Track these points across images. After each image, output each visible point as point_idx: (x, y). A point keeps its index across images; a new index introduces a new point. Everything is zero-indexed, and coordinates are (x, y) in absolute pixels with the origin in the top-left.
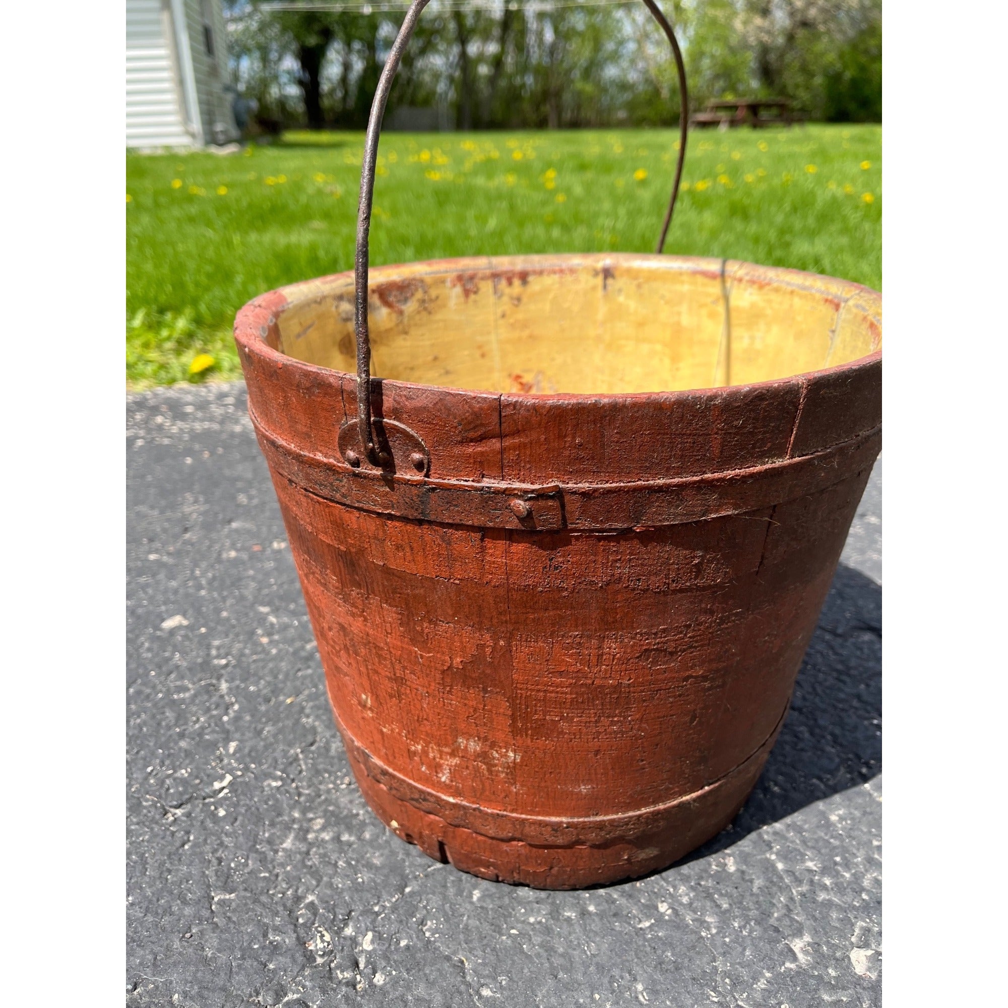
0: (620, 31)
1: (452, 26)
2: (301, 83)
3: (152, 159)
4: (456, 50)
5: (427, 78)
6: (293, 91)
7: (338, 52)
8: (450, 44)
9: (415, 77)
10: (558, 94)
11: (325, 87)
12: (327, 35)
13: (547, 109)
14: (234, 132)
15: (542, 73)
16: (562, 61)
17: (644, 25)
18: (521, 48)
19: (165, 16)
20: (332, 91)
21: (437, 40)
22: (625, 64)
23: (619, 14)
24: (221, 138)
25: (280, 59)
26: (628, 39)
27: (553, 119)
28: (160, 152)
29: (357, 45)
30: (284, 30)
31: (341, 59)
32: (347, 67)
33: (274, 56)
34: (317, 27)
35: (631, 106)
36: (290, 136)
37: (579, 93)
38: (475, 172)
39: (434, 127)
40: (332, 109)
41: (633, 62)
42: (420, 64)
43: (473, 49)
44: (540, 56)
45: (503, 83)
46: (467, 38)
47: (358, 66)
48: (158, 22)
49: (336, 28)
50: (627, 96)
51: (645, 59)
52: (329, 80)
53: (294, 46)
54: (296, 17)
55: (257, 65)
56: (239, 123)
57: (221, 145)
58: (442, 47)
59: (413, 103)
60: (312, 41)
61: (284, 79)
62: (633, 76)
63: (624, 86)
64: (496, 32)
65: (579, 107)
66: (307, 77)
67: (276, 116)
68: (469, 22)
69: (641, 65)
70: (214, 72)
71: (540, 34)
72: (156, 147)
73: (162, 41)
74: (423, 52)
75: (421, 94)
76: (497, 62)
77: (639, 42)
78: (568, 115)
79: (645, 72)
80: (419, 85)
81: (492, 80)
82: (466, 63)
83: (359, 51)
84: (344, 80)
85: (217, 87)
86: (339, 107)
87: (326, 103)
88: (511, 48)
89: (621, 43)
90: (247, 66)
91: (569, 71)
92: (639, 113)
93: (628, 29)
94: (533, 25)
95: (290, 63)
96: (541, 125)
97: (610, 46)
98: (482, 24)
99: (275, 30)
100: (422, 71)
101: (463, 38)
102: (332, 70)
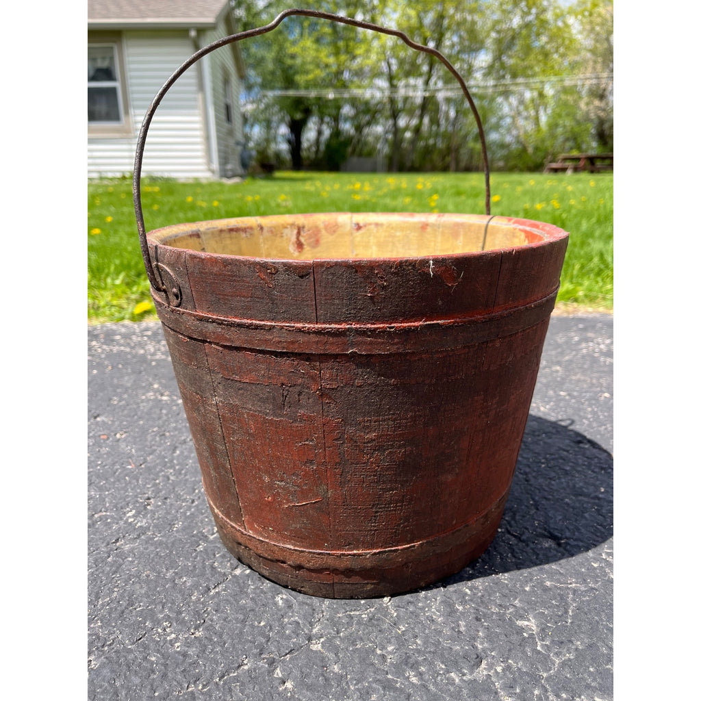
0: (501, 109)
1: (388, 106)
2: (289, 142)
3: (184, 185)
4: (390, 122)
5: (370, 139)
6: (284, 147)
7: (315, 123)
8: (387, 119)
9: (363, 139)
10: (457, 150)
11: (305, 145)
12: (307, 112)
13: (448, 159)
14: (240, 170)
15: (447, 137)
16: (460, 130)
17: (517, 107)
18: (435, 121)
19: (200, 96)
20: (309, 148)
21: (378, 116)
22: (503, 131)
23: (500, 100)
24: (230, 173)
25: (278, 127)
26: (507, 116)
27: (453, 165)
28: (191, 181)
29: (327, 119)
30: (281, 109)
31: (316, 128)
32: (320, 133)
33: (274, 125)
34: (302, 107)
35: (506, 158)
36: (278, 174)
37: (472, 150)
38: (385, 196)
39: (373, 170)
40: (308, 158)
41: (509, 130)
42: (366, 130)
43: (402, 122)
44: (446, 127)
45: (422, 144)
46: (398, 115)
47: (327, 132)
48: (195, 100)
49: (315, 109)
50: (504, 152)
51: (517, 128)
52: (308, 140)
53: (288, 118)
54: (289, 100)
55: (264, 131)
56: (244, 165)
57: (229, 178)
58: (381, 121)
59: (360, 155)
60: (298, 116)
61: (280, 139)
62: (508, 139)
63: (503, 146)
64: (418, 112)
65: (471, 157)
66: (292, 137)
67: (273, 161)
68: (400, 105)
69: (514, 132)
70: (231, 133)
71: (447, 113)
72: (189, 178)
73: (197, 111)
74: (369, 124)
75: (366, 150)
76: (417, 130)
77: (513, 118)
78: (463, 164)
79: (517, 137)
80: (366, 143)
81: (413, 142)
82: (397, 131)
83: (328, 123)
84: (317, 141)
85: (231, 142)
86: (313, 156)
87: (304, 154)
88: (426, 120)
89: (501, 118)
90: (257, 132)
91: (465, 137)
92: (512, 163)
93: (506, 109)
94: (444, 108)
95: (284, 130)
96: (445, 169)
97: (493, 120)
98: (408, 106)
99: (276, 109)
100: (368, 135)
101: (395, 115)
102: (310, 134)
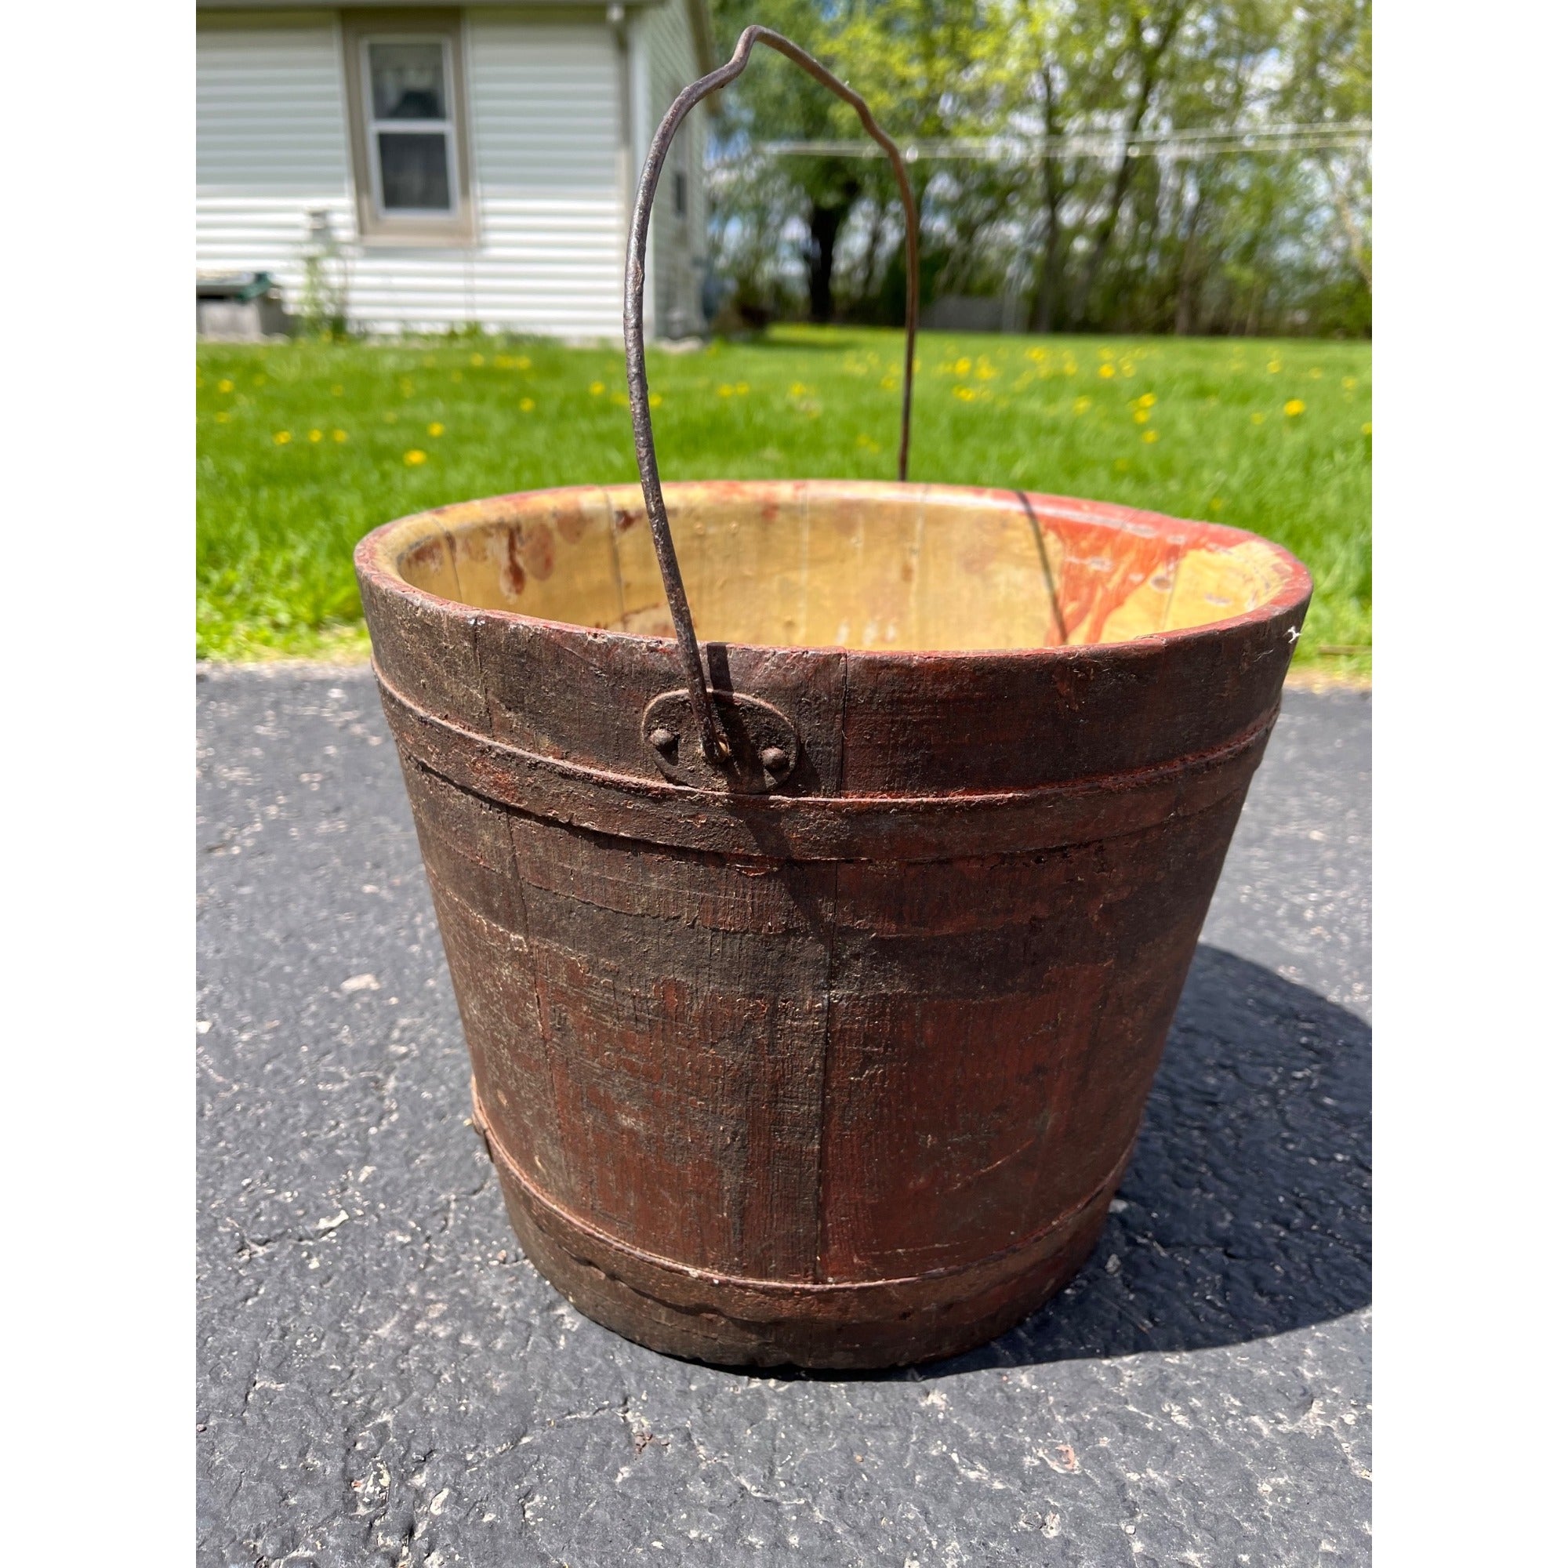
0: (1309, 189)
1: (1039, 179)
2: (806, 258)
3: (580, 354)
4: (1042, 215)
5: (992, 254)
6: (794, 269)
7: (866, 216)
8: (1033, 206)
9: (975, 253)
10: (1196, 283)
11: (841, 265)
12: (852, 191)
13: (1172, 304)
14: (697, 323)
15: (1172, 250)
16: (1207, 234)
17: (1350, 183)
18: (1147, 214)
19: (622, 156)
20: (849, 274)
21: (1014, 200)
22: (1310, 239)
23: (1307, 166)
24: (677, 329)
25: (783, 223)
26: (1322, 204)
27: (1182, 320)
29: (895, 207)
30: (793, 183)
31: (869, 226)
32: (876, 237)
33: (774, 219)
34: (840, 179)
35: (1315, 305)
36: (777, 332)
37: (1231, 284)
39: (994, 327)
40: (847, 295)
41: (1325, 239)
42: (984, 234)
43: (1068, 215)
44: (1174, 228)
45: (1111, 266)
46: (1060, 198)
47: (893, 236)
48: (611, 164)
49: (869, 183)
50: (1313, 288)
51: (1346, 233)
52: (848, 254)
53: (805, 205)
54: (812, 164)
55: (750, 231)
56: (709, 311)
57: (675, 339)
58: (1021, 211)
59: (966, 291)
60: (831, 199)
61: (785, 251)
62: (1322, 259)
63: (1307, 274)
64: (1108, 191)
65: (1229, 301)
66: (815, 250)
67: (767, 302)
68: (1067, 175)
69: (1338, 243)
70: (682, 238)
71: (1178, 195)
72: (588, 339)
73: (613, 191)
74: (991, 217)
75: (980, 279)
76: (1104, 234)
77: (1337, 209)
78: (1207, 317)
79: (1346, 253)
80: (980, 264)
81: (1092, 262)
82: (1054, 235)
83: (896, 216)
84: (870, 255)
85: (683, 259)
86: (856, 291)
87: (838, 287)
88: (1126, 212)
89: (1309, 209)
90: (735, 233)
91: (1220, 249)
92: (1329, 315)
93: (1321, 189)
94: (1170, 181)
95: (796, 231)
96: (1163, 328)
97: (1290, 213)
98: (1086, 177)
99: (779, 183)
100: (987, 244)
101: (1053, 198)
102: (854, 242)
